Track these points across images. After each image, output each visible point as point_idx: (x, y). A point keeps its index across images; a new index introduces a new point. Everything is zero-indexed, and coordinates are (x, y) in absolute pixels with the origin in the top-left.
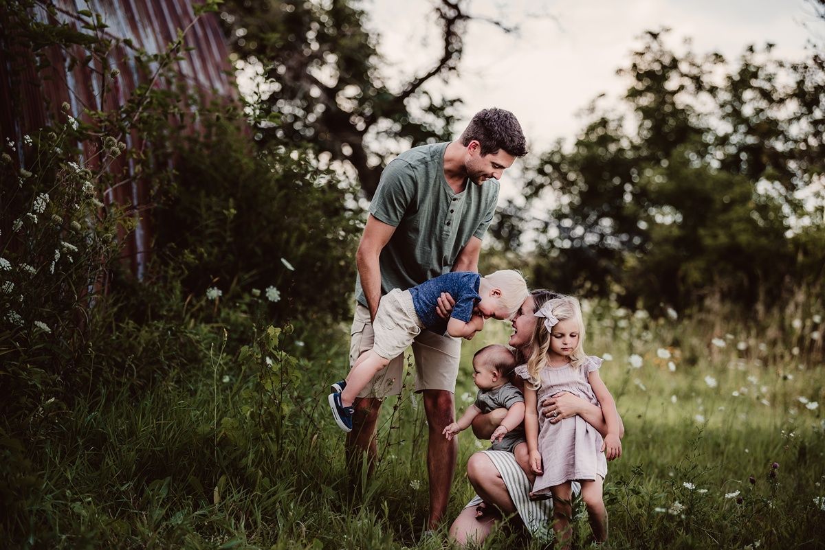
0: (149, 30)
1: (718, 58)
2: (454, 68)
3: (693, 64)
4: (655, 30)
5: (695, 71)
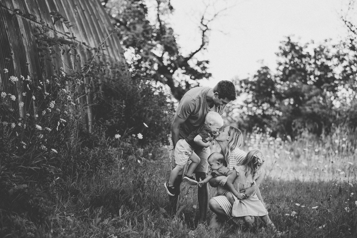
0: (91, 38)
2: (206, 49)
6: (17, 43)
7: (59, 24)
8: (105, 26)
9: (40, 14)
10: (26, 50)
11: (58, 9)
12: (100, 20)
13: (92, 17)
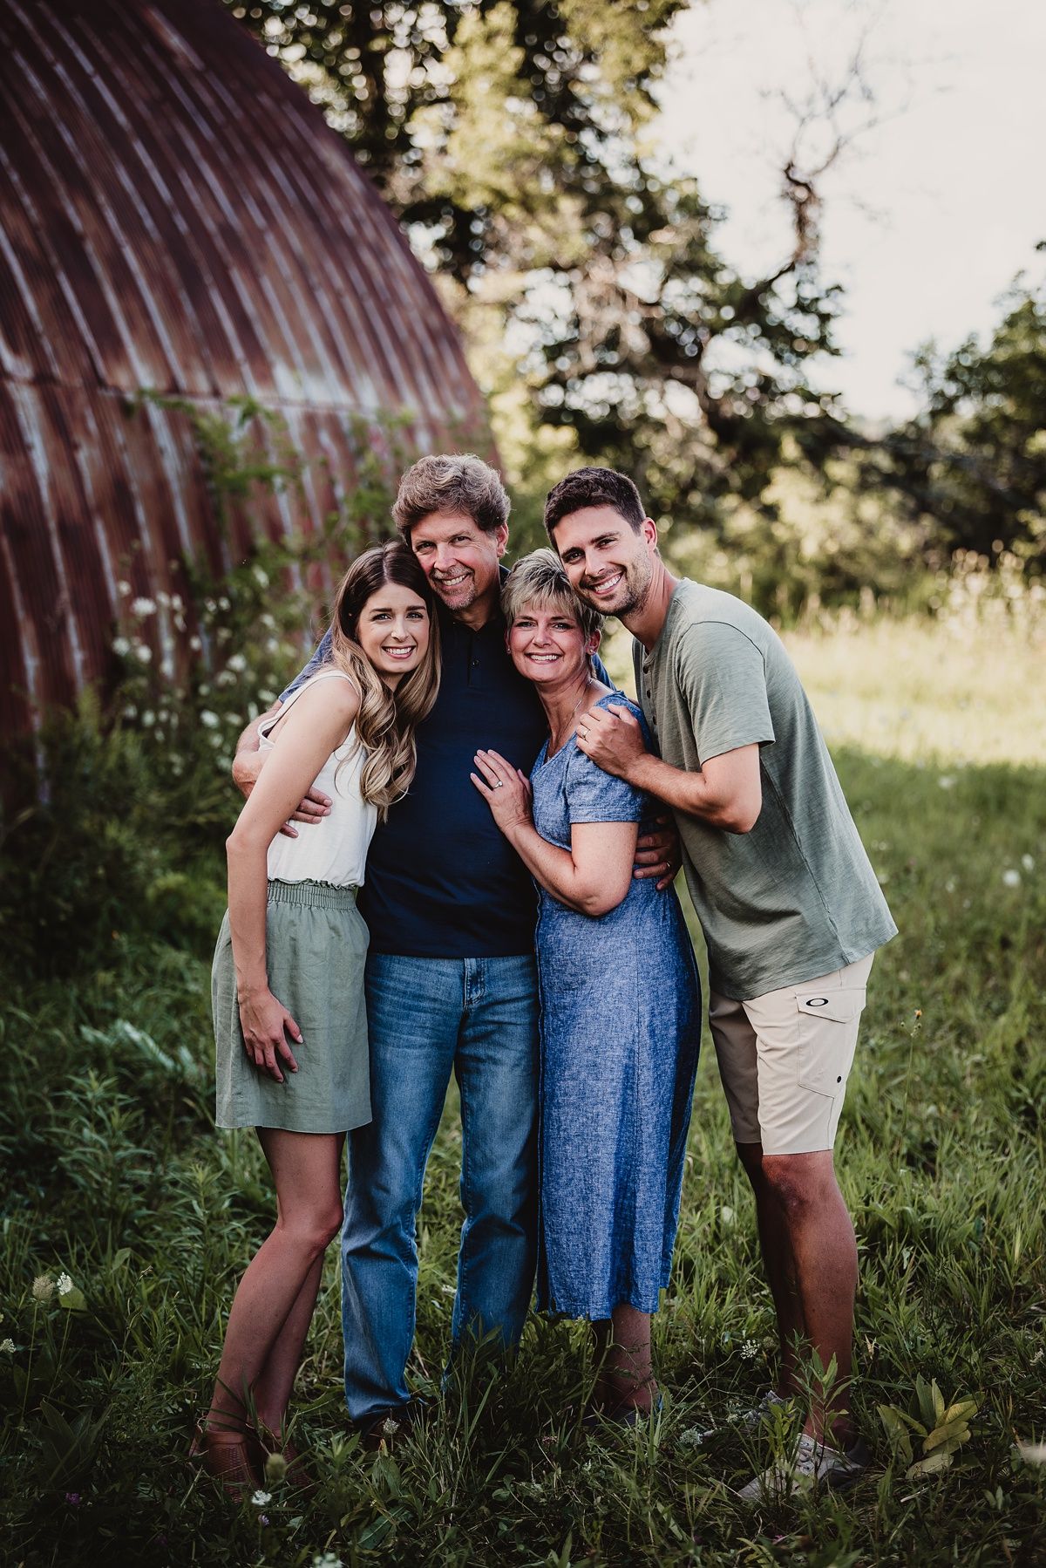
2: (811, 262)
6: (148, 477)
7: (265, 375)
8: (414, 315)
9: (207, 369)
10: (175, 487)
11: (259, 330)
12: (396, 298)
13: (370, 304)
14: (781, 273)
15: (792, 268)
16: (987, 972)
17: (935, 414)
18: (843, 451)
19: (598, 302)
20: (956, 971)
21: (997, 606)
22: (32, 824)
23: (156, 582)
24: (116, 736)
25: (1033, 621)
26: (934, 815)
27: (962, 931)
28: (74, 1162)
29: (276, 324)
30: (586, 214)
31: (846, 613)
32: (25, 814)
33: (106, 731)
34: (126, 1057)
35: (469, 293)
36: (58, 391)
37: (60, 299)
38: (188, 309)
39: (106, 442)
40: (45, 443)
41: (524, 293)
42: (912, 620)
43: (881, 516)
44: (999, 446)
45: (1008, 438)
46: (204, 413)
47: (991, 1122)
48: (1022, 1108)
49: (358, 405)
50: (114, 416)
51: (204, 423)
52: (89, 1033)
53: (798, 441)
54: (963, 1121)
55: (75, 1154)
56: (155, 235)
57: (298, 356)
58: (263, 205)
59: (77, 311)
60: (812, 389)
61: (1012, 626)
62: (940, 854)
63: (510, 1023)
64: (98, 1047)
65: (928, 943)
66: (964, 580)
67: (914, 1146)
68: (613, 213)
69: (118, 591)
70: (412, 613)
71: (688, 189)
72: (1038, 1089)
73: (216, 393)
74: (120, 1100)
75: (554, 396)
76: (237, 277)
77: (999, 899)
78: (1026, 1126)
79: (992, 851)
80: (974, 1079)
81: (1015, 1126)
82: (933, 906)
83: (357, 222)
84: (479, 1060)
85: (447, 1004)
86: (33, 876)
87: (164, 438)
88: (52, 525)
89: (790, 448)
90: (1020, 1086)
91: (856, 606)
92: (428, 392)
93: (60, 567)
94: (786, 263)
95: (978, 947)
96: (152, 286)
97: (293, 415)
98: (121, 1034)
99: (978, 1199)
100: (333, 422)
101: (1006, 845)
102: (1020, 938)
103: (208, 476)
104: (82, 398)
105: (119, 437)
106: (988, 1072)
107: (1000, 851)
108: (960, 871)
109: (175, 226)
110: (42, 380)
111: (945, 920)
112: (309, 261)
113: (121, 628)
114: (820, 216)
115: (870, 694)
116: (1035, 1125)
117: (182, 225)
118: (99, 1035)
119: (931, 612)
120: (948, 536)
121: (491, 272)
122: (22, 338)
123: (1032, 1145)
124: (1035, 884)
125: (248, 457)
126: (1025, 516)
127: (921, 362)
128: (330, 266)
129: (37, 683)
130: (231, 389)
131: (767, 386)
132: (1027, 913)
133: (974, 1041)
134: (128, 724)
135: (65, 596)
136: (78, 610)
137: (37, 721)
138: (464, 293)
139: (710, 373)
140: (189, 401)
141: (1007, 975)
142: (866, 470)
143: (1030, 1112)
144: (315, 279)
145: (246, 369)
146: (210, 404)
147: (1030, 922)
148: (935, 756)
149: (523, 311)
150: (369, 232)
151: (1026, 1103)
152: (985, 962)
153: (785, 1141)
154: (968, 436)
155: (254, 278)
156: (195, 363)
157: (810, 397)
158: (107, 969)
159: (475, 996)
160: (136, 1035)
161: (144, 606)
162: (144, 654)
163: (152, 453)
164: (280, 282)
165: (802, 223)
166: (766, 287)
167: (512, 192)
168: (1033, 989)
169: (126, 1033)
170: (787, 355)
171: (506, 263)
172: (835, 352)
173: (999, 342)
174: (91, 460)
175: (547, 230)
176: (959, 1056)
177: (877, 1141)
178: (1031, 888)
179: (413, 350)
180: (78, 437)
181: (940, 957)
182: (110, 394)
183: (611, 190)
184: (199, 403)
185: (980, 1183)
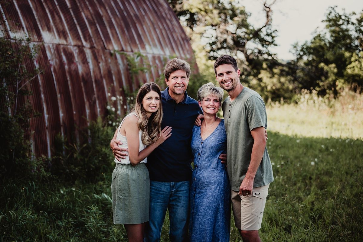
1: (354, 13)
2: (270, 25)
3: (346, 16)
4: (333, 7)
5: (347, 19)
6: (116, 70)
7: (144, 47)
8: (178, 35)
9: (130, 46)
10: (122, 72)
11: (142, 37)
12: (175, 31)
13: (168, 32)
14: (263, 27)
15: (266, 26)
16: (306, 185)
17: (298, 59)
18: (277, 67)
19: (222, 33)
20: (299, 185)
21: (312, 101)
22: (86, 148)
23: (117, 93)
24: (106, 128)
25: (320, 105)
26: (295, 149)
27: (301, 175)
28: (88, 226)
29: (146, 36)
30: (219, 13)
31: (277, 103)
32: (85, 145)
33: (103, 127)
34: (104, 202)
35: (193, 31)
36: (96, 50)
37: (97, 30)
38: (126, 32)
39: (106, 61)
40: (92, 62)
41: (205, 31)
42: (292, 104)
43: (285, 81)
44: (312, 66)
45: (314, 64)
46: (129, 56)
47: (305, 221)
48: (312, 217)
49: (165, 54)
50: (108, 56)
51: (129, 58)
52: (96, 196)
53: (267, 64)
54: (298, 221)
55: (88, 224)
56: (119, 16)
57: (151, 43)
58: (144, 10)
59: (101, 33)
60: (270, 53)
61: (315, 106)
62: (296, 158)
63: (181, 196)
64: (98, 199)
65: (292, 178)
66: (304, 95)
67: (286, 226)
68: (225, 14)
69: (108, 95)
70: (156, 98)
71: (242, 9)
72: (316, 213)
73: (132, 51)
74: (99, 212)
75: (212, 54)
76: (138, 26)
77: (309, 168)
78: (313, 222)
79: (308, 157)
80: (301, 211)
81: (310, 222)
82: (294, 170)
83: (166, 14)
84: (174, 205)
85: (167, 192)
86: (86, 159)
87: (120, 61)
88: (93, 80)
89: (265, 66)
90: (312, 212)
91: (280, 102)
92: (181, 52)
93: (95, 89)
94: (264, 25)
95: (304, 179)
96: (118, 27)
97: (150, 56)
98: (103, 196)
99: (301, 240)
100: (159, 58)
101: (312, 156)
102: (314, 177)
103: (130, 70)
104: (101, 52)
105: (109, 60)
106: (305, 209)
107: (310, 157)
108: (300, 161)
109: (124, 14)
110: (92, 48)
111: (297, 173)
112: (155, 22)
113: (108, 103)
114: (272, 14)
115: (283, 121)
116: (315, 222)
117: (125, 14)
118: (98, 196)
119: (296, 103)
120: (300, 86)
121: (198, 26)
122: (87, 38)
123: (314, 226)
124: (318, 165)
125: (139, 65)
126: (318, 82)
127: (295, 47)
128: (159, 24)
129: (89, 116)
130: (136, 50)
131: (260, 52)
132: (316, 171)
133: (302, 201)
134: (109, 125)
135: (95, 96)
136: (99, 99)
137: (89, 124)
138: (192, 31)
139: (247, 49)
140: (125, 53)
141: (311, 186)
142: (282, 71)
143: (314, 218)
144: (156, 26)
145: (139, 46)
146: (131, 53)
147: (316, 173)
148: (296, 135)
149: (205, 35)
150: (169, 16)
151: (313, 216)
152: (306, 182)
153: (247, 227)
154: (305, 64)
155: (142, 26)
156: (128, 44)
157: (269, 55)
158: (102, 181)
159: (173, 190)
160: (106, 196)
161: (114, 99)
162: (114, 109)
163: (117, 64)
164: (148, 27)
165: (268, 16)
166: (260, 30)
167: (203, 9)
168: (316, 189)
169: (104, 196)
170: (264, 45)
171: (202, 24)
172: (276, 45)
173: (312, 42)
174: (103, 66)
175: (210, 17)
176: (298, 205)
177: (277, 225)
178: (317, 166)
179: (178, 42)
180: (100, 60)
181: (295, 181)
182: (108, 51)
183: (224, 8)
184: (128, 53)
185: (301, 236)
